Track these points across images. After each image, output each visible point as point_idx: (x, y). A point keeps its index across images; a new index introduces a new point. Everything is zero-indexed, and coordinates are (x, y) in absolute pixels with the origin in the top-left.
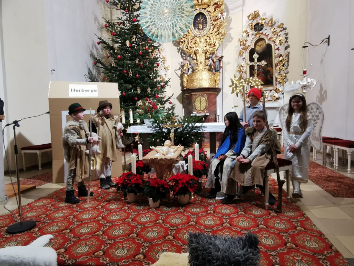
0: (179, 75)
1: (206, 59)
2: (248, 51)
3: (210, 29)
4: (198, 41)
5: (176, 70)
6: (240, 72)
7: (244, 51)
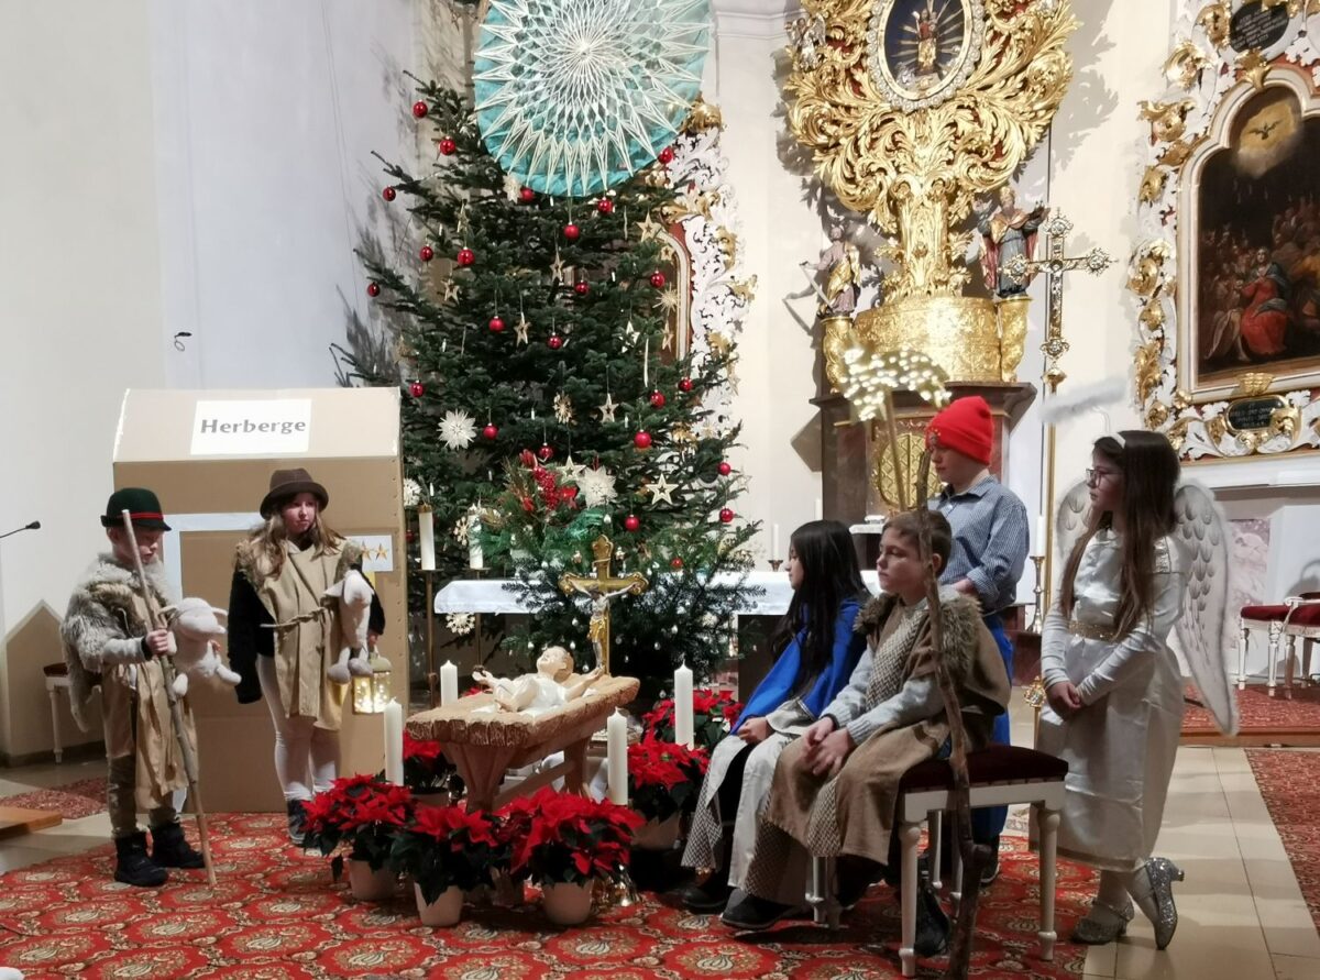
0: (810, 321)
1: (950, 230)
2: (1193, 169)
3: (976, 64)
4: (911, 135)
5: (793, 297)
6: (1141, 292)
7: (1167, 169)
